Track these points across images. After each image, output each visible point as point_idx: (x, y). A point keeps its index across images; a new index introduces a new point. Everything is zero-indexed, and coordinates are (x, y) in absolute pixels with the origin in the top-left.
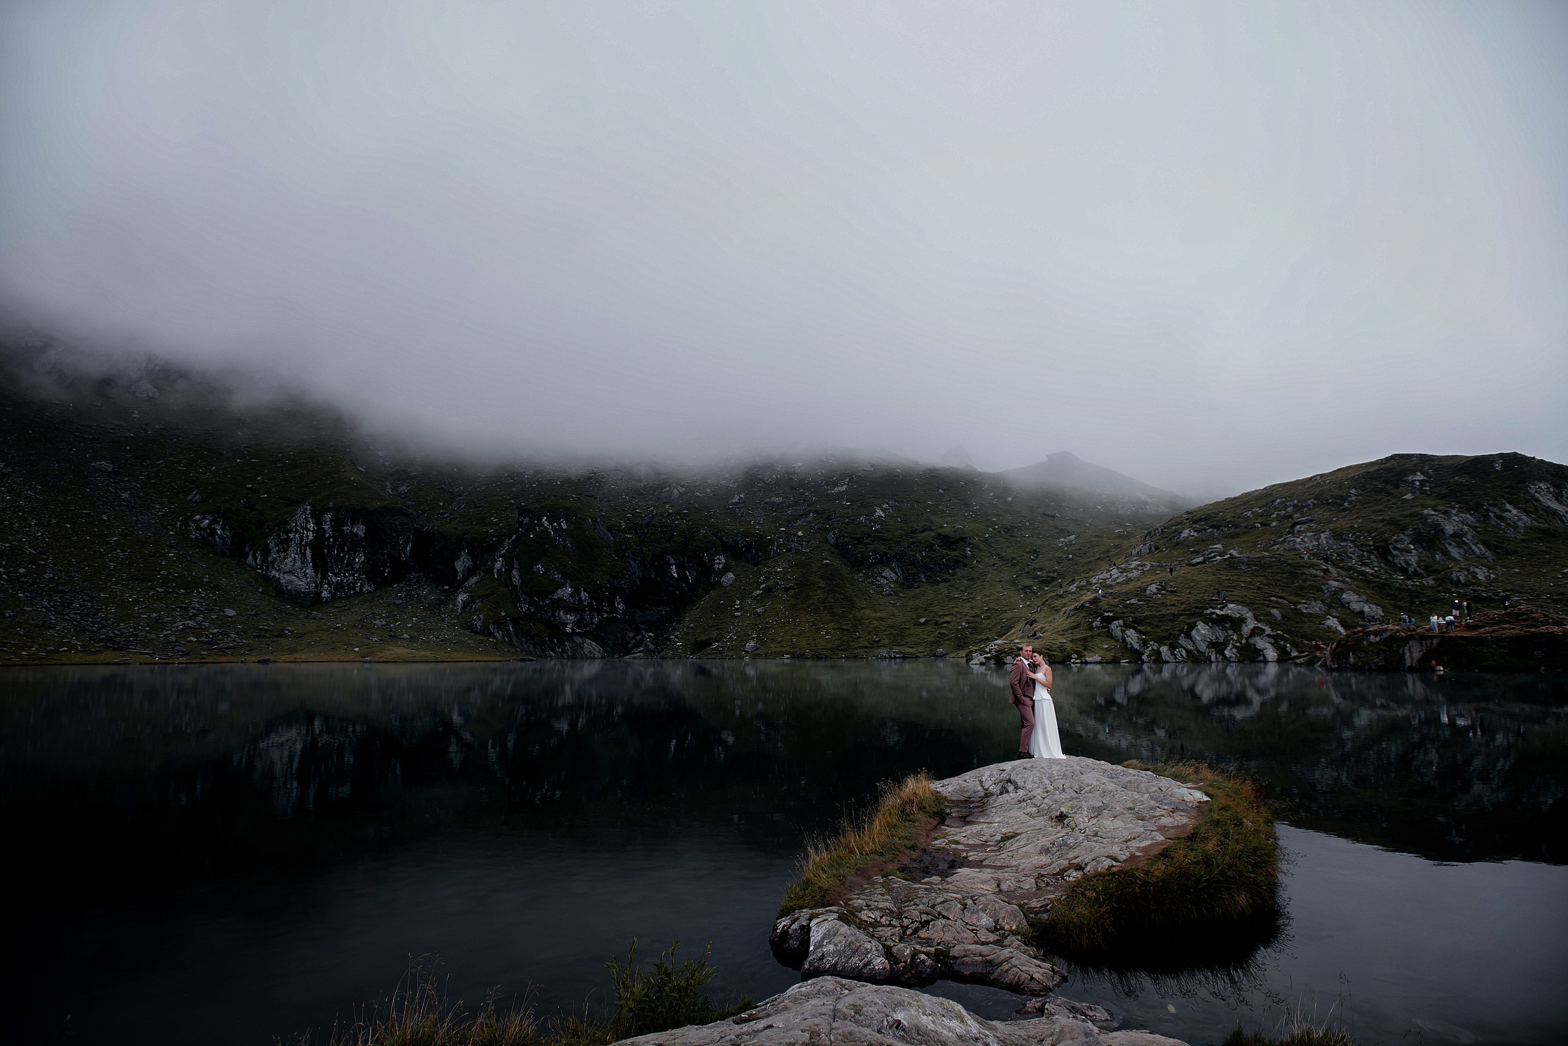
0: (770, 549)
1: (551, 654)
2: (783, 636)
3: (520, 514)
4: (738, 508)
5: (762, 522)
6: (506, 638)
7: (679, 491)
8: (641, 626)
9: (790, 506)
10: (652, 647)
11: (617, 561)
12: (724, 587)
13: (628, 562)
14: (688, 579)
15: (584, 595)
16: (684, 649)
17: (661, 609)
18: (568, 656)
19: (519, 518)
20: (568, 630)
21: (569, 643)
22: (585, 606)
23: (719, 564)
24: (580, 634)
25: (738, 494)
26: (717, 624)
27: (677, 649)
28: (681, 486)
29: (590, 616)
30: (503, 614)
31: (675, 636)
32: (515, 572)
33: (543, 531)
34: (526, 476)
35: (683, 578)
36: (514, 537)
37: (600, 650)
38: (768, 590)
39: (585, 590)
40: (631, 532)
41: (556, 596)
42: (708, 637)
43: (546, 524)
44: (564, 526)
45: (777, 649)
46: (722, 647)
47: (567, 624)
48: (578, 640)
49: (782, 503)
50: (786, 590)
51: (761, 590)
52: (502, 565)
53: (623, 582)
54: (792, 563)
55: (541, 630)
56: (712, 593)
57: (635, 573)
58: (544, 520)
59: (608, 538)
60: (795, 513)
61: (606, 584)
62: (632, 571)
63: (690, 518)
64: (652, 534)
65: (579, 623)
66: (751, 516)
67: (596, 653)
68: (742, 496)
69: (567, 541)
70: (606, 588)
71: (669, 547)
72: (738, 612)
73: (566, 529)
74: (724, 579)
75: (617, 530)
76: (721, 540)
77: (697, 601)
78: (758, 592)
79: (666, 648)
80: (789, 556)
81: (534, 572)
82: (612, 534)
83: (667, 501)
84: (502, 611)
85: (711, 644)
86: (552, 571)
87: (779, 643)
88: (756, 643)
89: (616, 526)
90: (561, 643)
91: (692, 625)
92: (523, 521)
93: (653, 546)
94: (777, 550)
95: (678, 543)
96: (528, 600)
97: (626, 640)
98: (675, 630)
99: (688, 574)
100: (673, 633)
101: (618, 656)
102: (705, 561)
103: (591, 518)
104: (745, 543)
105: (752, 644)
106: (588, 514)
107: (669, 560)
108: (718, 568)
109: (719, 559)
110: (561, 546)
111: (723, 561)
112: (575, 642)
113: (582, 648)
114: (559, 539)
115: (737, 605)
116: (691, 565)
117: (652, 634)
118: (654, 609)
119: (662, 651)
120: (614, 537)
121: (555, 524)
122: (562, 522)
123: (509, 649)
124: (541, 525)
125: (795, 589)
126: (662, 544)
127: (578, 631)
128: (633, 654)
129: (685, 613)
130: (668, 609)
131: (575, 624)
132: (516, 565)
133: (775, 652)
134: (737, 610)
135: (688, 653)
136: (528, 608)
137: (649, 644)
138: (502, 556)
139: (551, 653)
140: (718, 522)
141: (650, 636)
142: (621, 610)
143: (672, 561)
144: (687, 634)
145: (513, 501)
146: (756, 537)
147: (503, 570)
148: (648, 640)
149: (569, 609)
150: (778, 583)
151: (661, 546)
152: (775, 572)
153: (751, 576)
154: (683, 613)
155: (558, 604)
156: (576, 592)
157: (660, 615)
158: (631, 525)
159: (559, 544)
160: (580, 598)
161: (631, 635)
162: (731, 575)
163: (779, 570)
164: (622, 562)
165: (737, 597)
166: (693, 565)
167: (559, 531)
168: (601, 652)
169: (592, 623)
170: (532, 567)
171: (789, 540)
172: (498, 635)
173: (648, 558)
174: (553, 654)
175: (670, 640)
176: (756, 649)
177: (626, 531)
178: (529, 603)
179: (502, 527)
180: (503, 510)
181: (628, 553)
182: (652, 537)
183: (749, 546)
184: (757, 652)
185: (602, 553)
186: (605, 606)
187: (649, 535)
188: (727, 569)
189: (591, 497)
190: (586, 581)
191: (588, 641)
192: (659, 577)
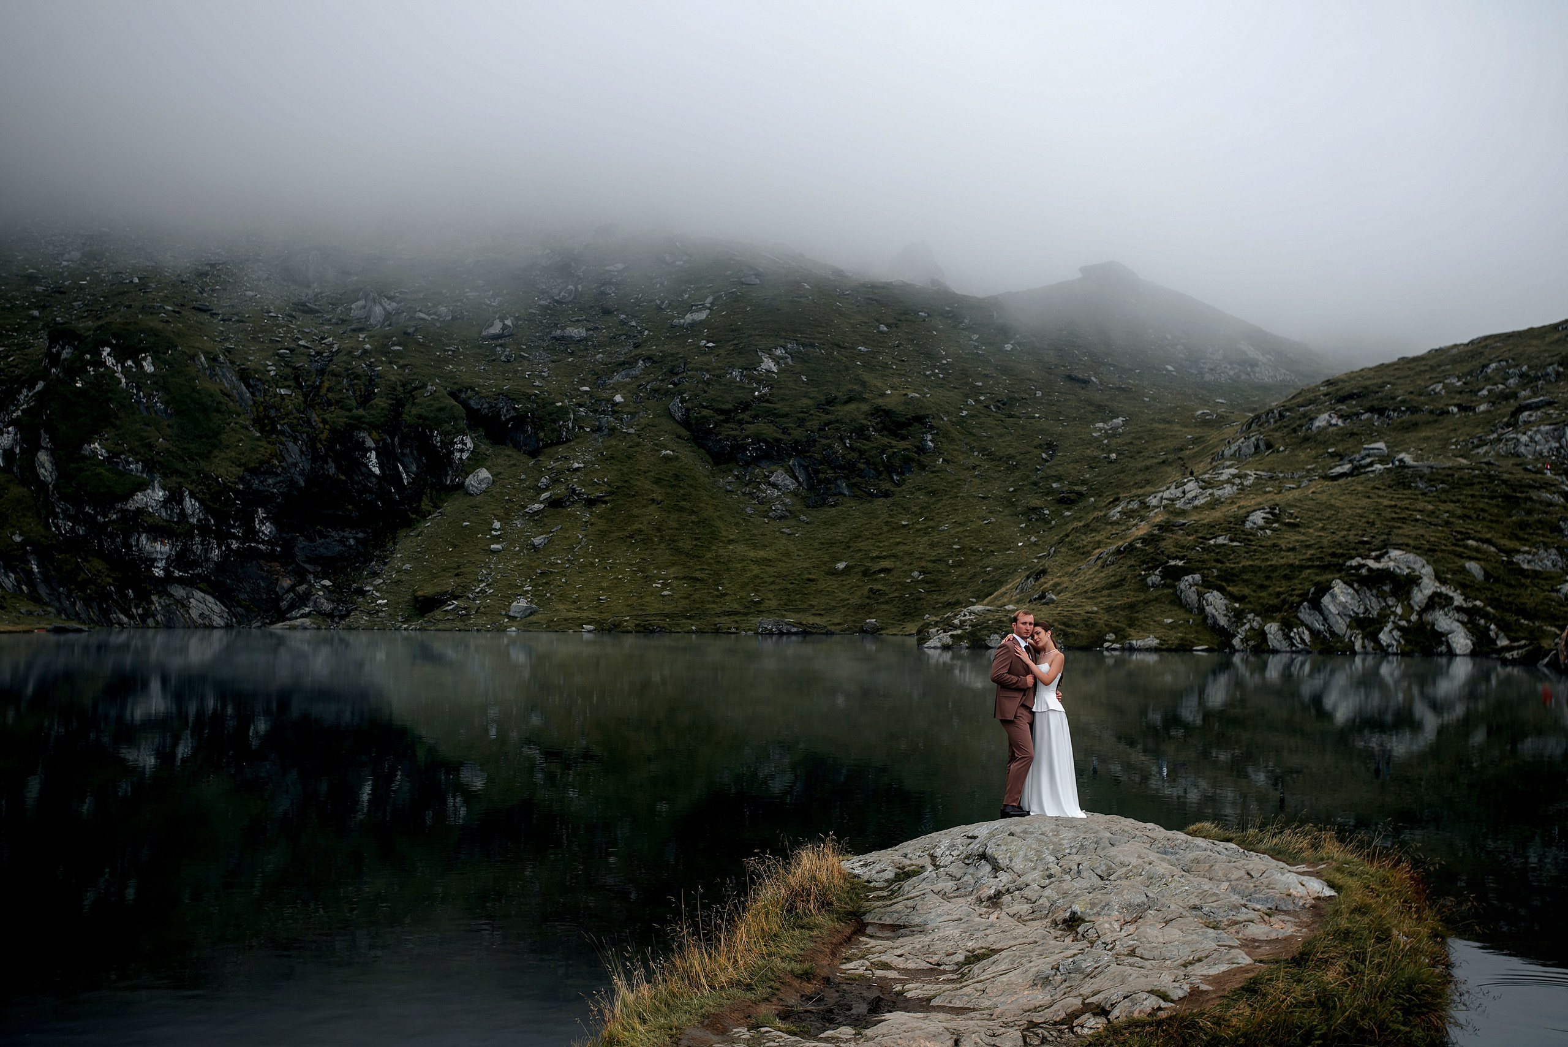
0: (560, 427)
1: (119, 619)
2: (581, 590)
3: (53, 339)
4: (501, 345)
5: (545, 374)
6: (24, 588)
7: (385, 309)
8: (307, 566)
9: (601, 345)
10: (327, 606)
11: (258, 439)
12: (471, 495)
13: (281, 443)
14: (402, 479)
15: (190, 505)
16: (391, 611)
17: (346, 534)
18: (157, 623)
19: (50, 348)
20: (158, 572)
21: (160, 597)
22: (193, 527)
23: (462, 451)
24: (181, 581)
25: (502, 319)
26: (455, 565)
27: (378, 611)
28: (389, 298)
29: (202, 545)
30: (17, 539)
31: (375, 586)
32: (43, 457)
33: (103, 375)
34: (65, 263)
35: (390, 476)
36: (40, 385)
37: (222, 610)
38: (555, 504)
39: (192, 495)
40: (287, 383)
41: (132, 505)
42: (438, 590)
43: (110, 361)
44: (148, 367)
45: (570, 615)
46: (465, 609)
47: (155, 560)
48: (179, 592)
49: (585, 339)
50: (591, 503)
51: (541, 503)
52: (15, 440)
53: (270, 481)
54: (602, 454)
55: (99, 571)
56: (448, 507)
57: (295, 465)
58: (105, 354)
59: (241, 394)
60: (609, 360)
61: (236, 483)
62: (290, 460)
63: (406, 362)
64: (329, 389)
65: (180, 559)
66: (526, 363)
67: (215, 617)
68: (508, 322)
69: (154, 396)
70: (237, 492)
71: (363, 417)
72: (498, 543)
73: (153, 375)
74: (471, 481)
75: (259, 380)
76: (464, 404)
77: (418, 522)
78: (537, 506)
79: (356, 609)
80: (596, 440)
81: (85, 458)
82: (248, 386)
83: (360, 326)
84: (14, 533)
85: (444, 603)
86: (123, 457)
87: (575, 602)
88: (531, 602)
89: (256, 371)
90: (143, 597)
91: (407, 566)
92: (59, 354)
93: (331, 412)
94: (574, 428)
95: (383, 409)
96: (72, 511)
97: (276, 593)
98: (375, 574)
99: (401, 468)
100: (369, 580)
101: (259, 624)
102: (435, 446)
103: (207, 354)
104: (513, 413)
105: (523, 603)
106: (197, 344)
107: (364, 442)
108: (461, 459)
109: (462, 442)
110: (142, 407)
111: (470, 445)
112: (172, 596)
113: (186, 608)
114: (138, 392)
115: (496, 530)
116: (407, 451)
117: (327, 583)
118: (333, 534)
119: (348, 614)
120: (253, 394)
121: (130, 363)
122: (144, 359)
123: (32, 608)
124: (99, 363)
125: (606, 502)
126: (350, 410)
127: (177, 574)
128: (289, 619)
129: (395, 544)
130: (361, 535)
131: (172, 561)
132: (45, 441)
133: (565, 620)
134: (496, 539)
135: (400, 619)
136: (73, 528)
137: (323, 600)
138: (12, 423)
139: (122, 616)
140: (461, 371)
141: (324, 586)
142: (266, 535)
143: (370, 443)
144: (398, 582)
145: (36, 313)
146: (534, 402)
147: (18, 450)
148: (321, 593)
149: (158, 532)
150: (574, 490)
151: (347, 414)
152: (568, 470)
153: (523, 477)
154: (391, 543)
155: (137, 521)
156: (174, 498)
157: (345, 546)
158: (289, 370)
159: (139, 402)
160: (183, 510)
161: (287, 583)
162: (484, 473)
163: (576, 465)
164: (269, 443)
165: (495, 516)
166: (411, 452)
167: (138, 378)
168: (226, 615)
169: (208, 560)
170: (81, 448)
171: (597, 410)
172: (6, 580)
173: (323, 437)
174: (125, 620)
175: (362, 593)
176: (531, 614)
177: (276, 382)
178: (74, 519)
179: (14, 363)
180: (16, 330)
181: (282, 425)
182: (330, 395)
183: (520, 420)
184: (533, 618)
185: (229, 424)
186: (233, 527)
187: (323, 391)
188: (477, 460)
189: (205, 311)
190: (195, 477)
191: (198, 594)
192: (343, 474)
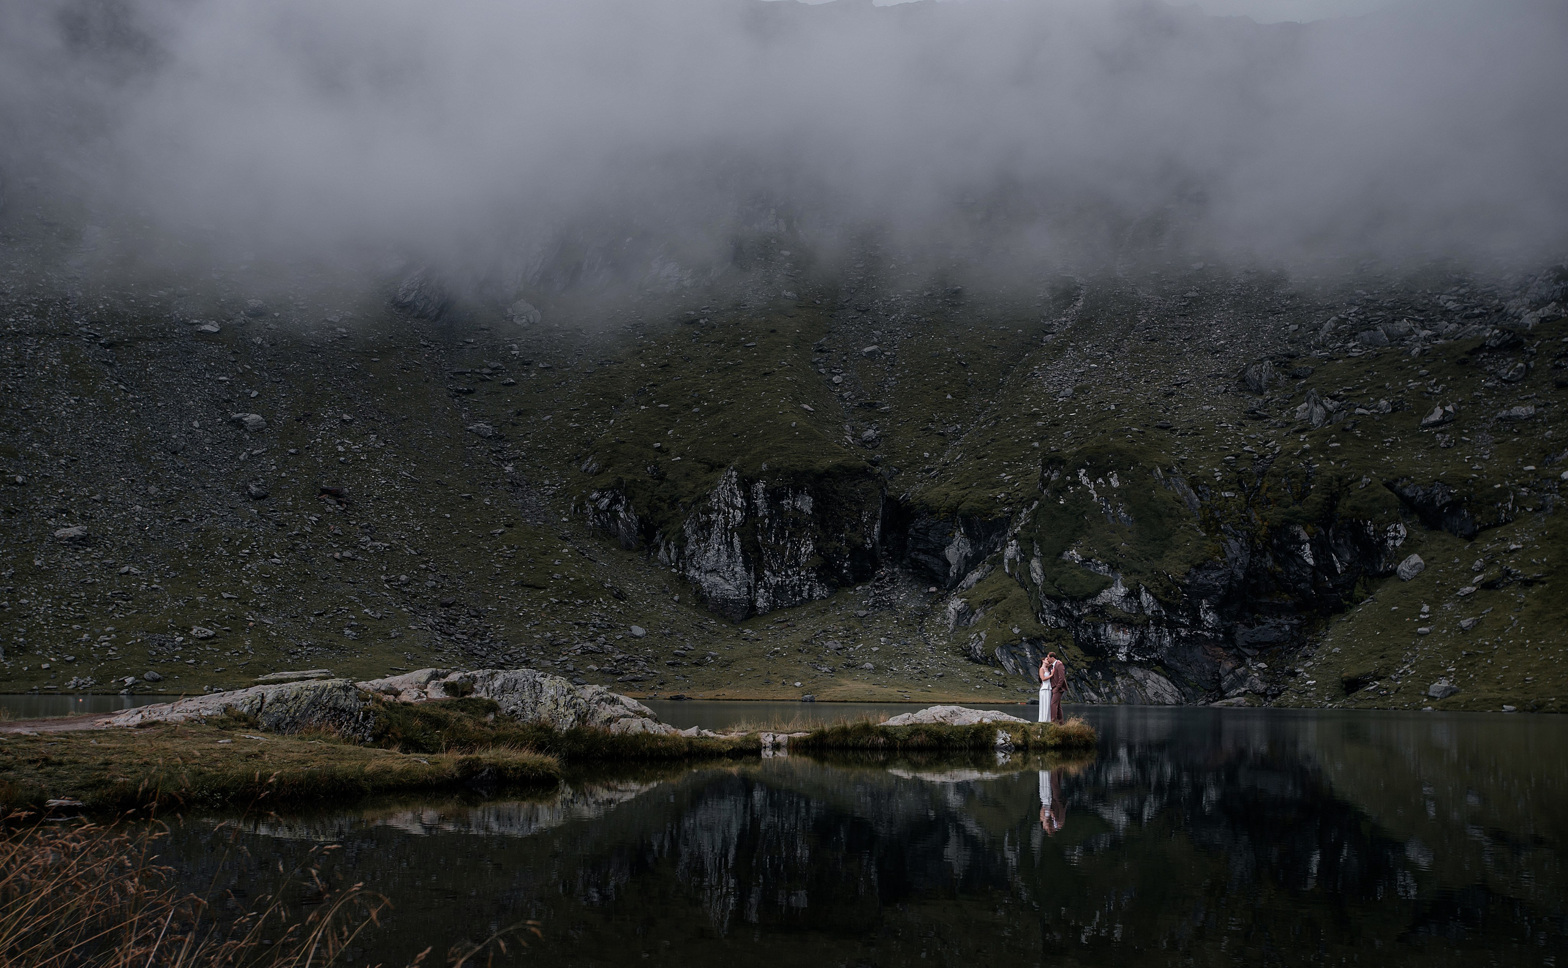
0: (1499, 508)
1: (1091, 697)
2: (1507, 671)
3: (1045, 466)
4: (1441, 432)
5: (1487, 457)
6: (1020, 670)
7: (1325, 408)
8: (1246, 650)
9: (1551, 421)
10: (1261, 687)
11: (1204, 538)
12: (1403, 580)
13: (1224, 541)
14: (1336, 568)
15: (1146, 598)
16: (1319, 691)
17: (1282, 621)
18: (1120, 700)
19: (1043, 472)
20: (1122, 657)
21: (1123, 679)
22: (1149, 618)
23: (1395, 538)
24: (1140, 664)
25: (1442, 406)
26: (1381, 648)
27: (1306, 691)
28: (1331, 398)
29: (1157, 633)
30: (1016, 631)
31: (1305, 668)
32: (1035, 564)
33: (1080, 493)
34: (1060, 399)
35: (1324, 565)
36: (1036, 503)
37: (1173, 690)
38: (1488, 586)
39: (1147, 590)
40: (1231, 487)
41: (1099, 601)
42: (1362, 671)
43: (1085, 481)
44: (1115, 483)
45: (1491, 695)
46: (1386, 689)
47: (1118, 647)
48: (1138, 674)
49: (1534, 416)
50: (1528, 583)
51: (1474, 585)
52: (1017, 551)
53: (1213, 575)
54: (1543, 533)
55: (1075, 657)
56: (1380, 593)
57: (1236, 559)
58: (1081, 474)
59: (1191, 500)
60: (1559, 436)
61: (1184, 579)
62: (1230, 556)
63: (1343, 457)
64: (1268, 489)
65: (1139, 646)
66: (1466, 447)
67: (1167, 696)
68: (1449, 408)
69: (1119, 507)
70: (1184, 586)
71: (1299, 512)
72: (1425, 627)
73: (1118, 489)
74: (1403, 567)
75: (1207, 485)
76: (1401, 495)
77: (1351, 608)
78: (1468, 589)
79: (1287, 689)
80: (1539, 519)
81: (1065, 562)
82: (1197, 492)
83: (1302, 427)
84: (1014, 627)
85: (1367, 683)
86: (1093, 560)
87: (1499, 683)
88: (1454, 682)
89: (1204, 478)
90: (1110, 677)
91: (1337, 650)
92: (1049, 477)
93: (1270, 510)
94: (1514, 509)
95: (1317, 503)
96: (1055, 607)
97: (1219, 675)
98: (1307, 657)
99: (1335, 558)
100: (1301, 663)
101: (1203, 702)
102: (1368, 535)
103: (1162, 467)
104: (1448, 498)
105: (1445, 683)
106: (1155, 459)
107: (1298, 535)
108: (1394, 546)
109: (1395, 530)
110: (1109, 517)
111: (1403, 532)
112: (1133, 677)
113: (1143, 687)
114: (1106, 505)
115: (1424, 614)
116: (1342, 541)
117: (1263, 665)
118: (1270, 621)
119: (1280, 692)
120: (1201, 499)
121: (1100, 480)
122: (1112, 476)
123: (1025, 687)
124: (1076, 483)
125: (1543, 583)
126: (1287, 507)
127: (1137, 658)
128: (1227, 698)
129: (1327, 629)
130: (1295, 621)
131: (1133, 647)
132: (1037, 551)
133: (1485, 700)
134: (1424, 623)
135: (1326, 698)
136: (1056, 622)
137: (1257, 681)
138: (1015, 536)
139: (1092, 694)
140: (1398, 461)
141: (1260, 668)
142: (1209, 623)
143: (1304, 536)
144: (1328, 664)
145: (1036, 444)
146: (1471, 485)
147: (1018, 560)
148: (1256, 675)
149: (1122, 623)
150: (1508, 572)
151: (1284, 510)
152: (1505, 552)
153: (1457, 560)
154: (1324, 628)
155: (1101, 612)
156: (1133, 594)
157: (1281, 631)
158: (1234, 474)
159: (1107, 513)
160: (1140, 603)
161: (1228, 665)
162: (1415, 559)
163: (1513, 546)
164: (1213, 541)
165: (1425, 600)
166: (1345, 542)
167: (1106, 493)
168: (1176, 694)
169: (1161, 646)
170: (1061, 554)
171: (1542, 489)
172: (1008, 665)
173: (1262, 533)
174: (1095, 697)
175: (1294, 675)
176: (1452, 694)
177: (1221, 486)
178: (1057, 613)
179: (1018, 488)
180: (1021, 460)
181: (1225, 525)
182: (1269, 495)
183: (1455, 505)
184: (1453, 698)
185: (1179, 527)
186: (1181, 616)
187: (1263, 491)
188: (1410, 546)
189: (1166, 428)
190: (1149, 575)
191: (1154, 676)
192: (1280, 566)
